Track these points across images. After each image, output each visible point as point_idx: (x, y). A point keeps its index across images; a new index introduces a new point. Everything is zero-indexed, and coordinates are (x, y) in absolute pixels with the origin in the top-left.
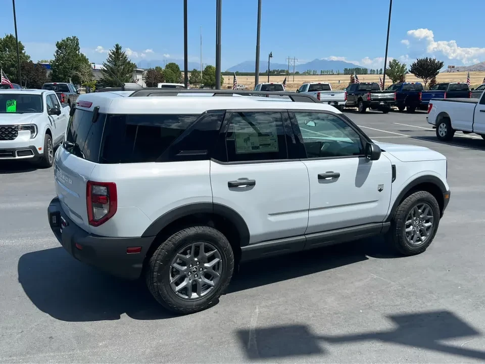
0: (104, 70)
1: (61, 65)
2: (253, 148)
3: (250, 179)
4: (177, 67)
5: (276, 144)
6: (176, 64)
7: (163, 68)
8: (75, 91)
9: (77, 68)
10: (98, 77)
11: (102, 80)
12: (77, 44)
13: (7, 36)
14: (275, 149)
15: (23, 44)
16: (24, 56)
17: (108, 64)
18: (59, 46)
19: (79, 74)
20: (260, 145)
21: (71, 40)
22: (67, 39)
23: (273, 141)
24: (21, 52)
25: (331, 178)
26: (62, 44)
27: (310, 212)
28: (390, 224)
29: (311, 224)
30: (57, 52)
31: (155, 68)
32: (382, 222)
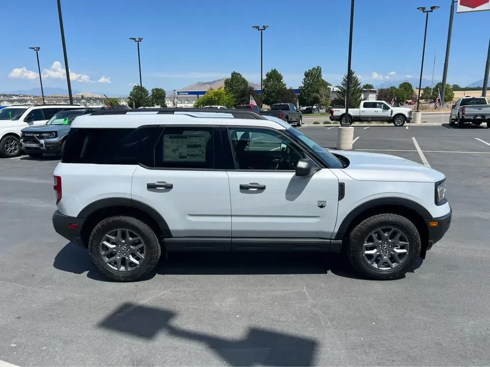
0: (338, 92)
1: (306, 89)
2: (181, 157)
3: (168, 183)
4: (410, 86)
5: (204, 155)
6: (410, 83)
7: (397, 87)
8: (295, 109)
9: (317, 91)
10: (333, 97)
11: (336, 100)
12: (320, 72)
13: (272, 70)
14: (202, 159)
15: (282, 75)
16: (282, 84)
17: (342, 86)
18: (307, 75)
19: (319, 96)
20: (188, 155)
21: (316, 69)
22: (313, 69)
23: (201, 152)
24: (280, 82)
25: (256, 189)
26: (309, 73)
27: (233, 218)
28: (341, 243)
29: (235, 228)
30: (304, 79)
31: (389, 88)
32: (331, 239)
